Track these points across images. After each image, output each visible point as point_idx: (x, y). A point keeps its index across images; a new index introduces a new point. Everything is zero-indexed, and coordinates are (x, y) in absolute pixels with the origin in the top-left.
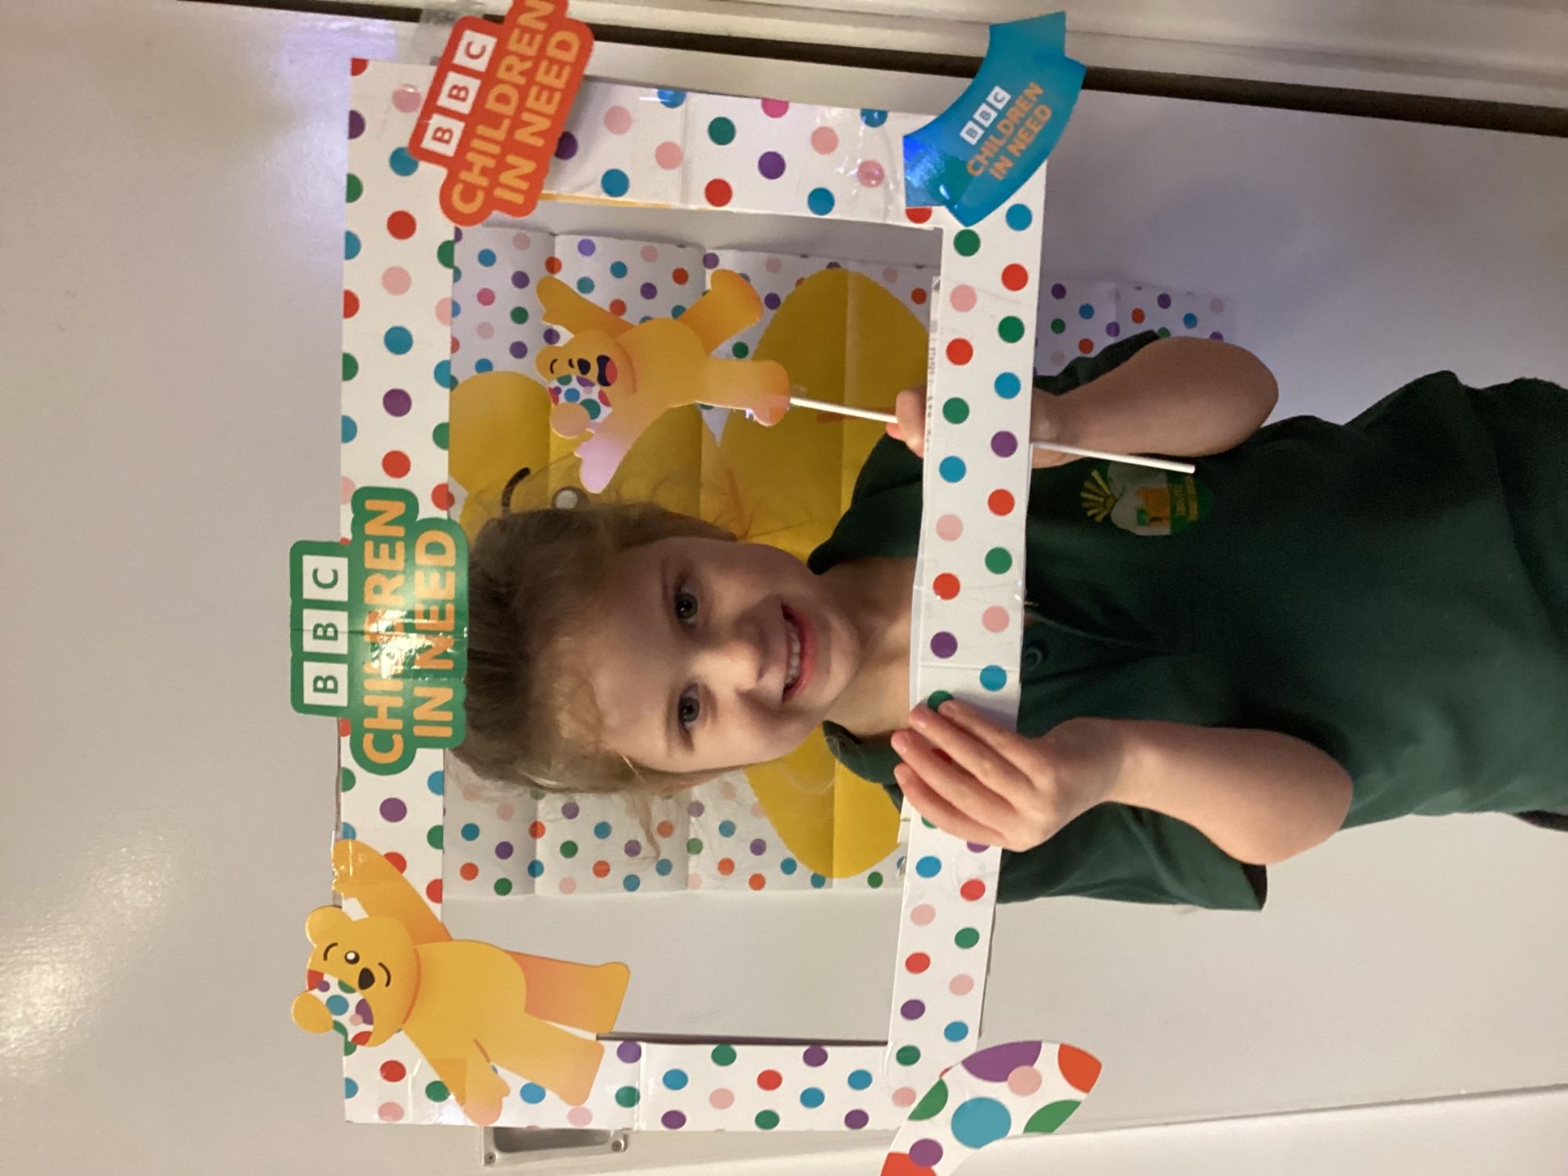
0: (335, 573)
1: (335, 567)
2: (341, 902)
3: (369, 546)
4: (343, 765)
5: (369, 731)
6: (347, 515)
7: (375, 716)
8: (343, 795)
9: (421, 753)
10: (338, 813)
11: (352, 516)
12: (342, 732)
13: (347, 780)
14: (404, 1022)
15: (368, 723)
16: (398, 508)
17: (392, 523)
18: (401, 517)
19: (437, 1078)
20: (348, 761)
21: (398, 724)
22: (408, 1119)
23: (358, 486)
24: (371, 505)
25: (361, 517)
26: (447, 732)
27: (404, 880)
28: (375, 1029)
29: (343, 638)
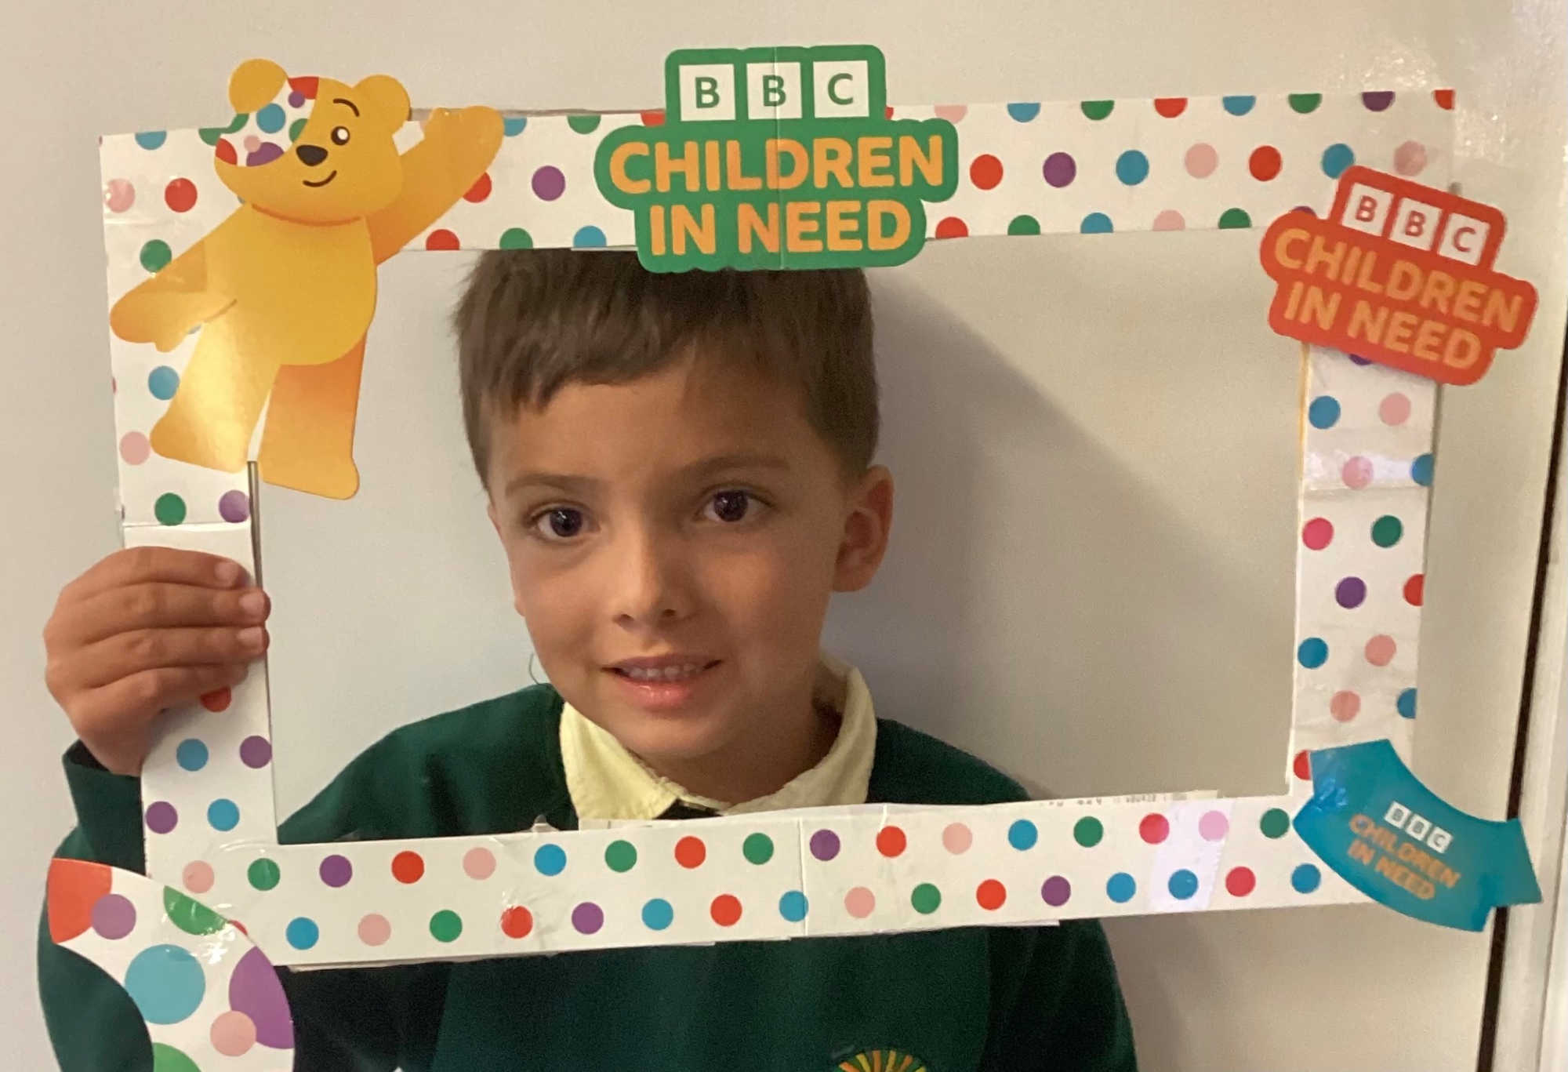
0: (849, 101)
1: (854, 100)
2: (416, 120)
3: (886, 142)
4: (603, 117)
5: (652, 151)
6: (923, 113)
7: (672, 157)
8: (564, 119)
9: (629, 215)
10: (539, 113)
11: (921, 120)
12: (647, 116)
13: (583, 122)
14: (255, 206)
15: (662, 148)
16: (934, 178)
17: (916, 171)
18: (924, 180)
19: (175, 255)
20: (609, 124)
21: (664, 186)
22: (111, 220)
23: (956, 126)
24: (936, 142)
25: (921, 131)
26: (658, 249)
27: (453, 201)
28: (241, 168)
29: (767, 114)
